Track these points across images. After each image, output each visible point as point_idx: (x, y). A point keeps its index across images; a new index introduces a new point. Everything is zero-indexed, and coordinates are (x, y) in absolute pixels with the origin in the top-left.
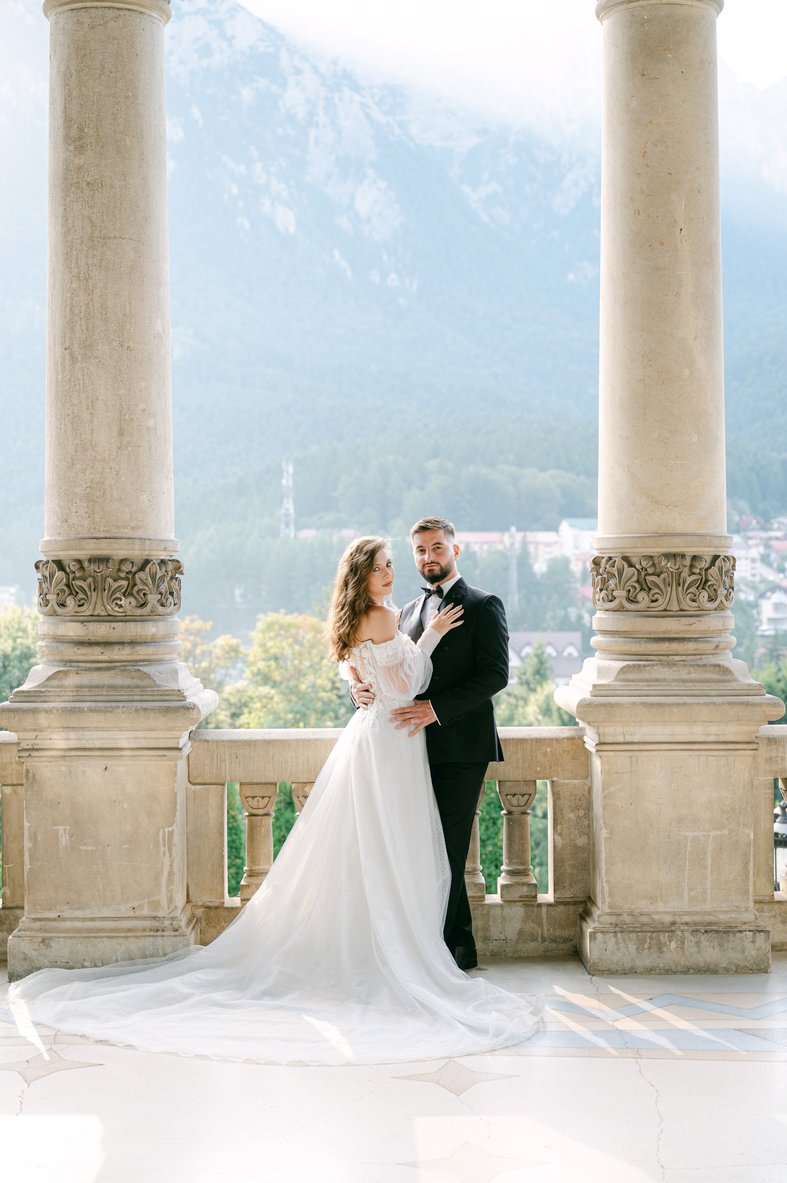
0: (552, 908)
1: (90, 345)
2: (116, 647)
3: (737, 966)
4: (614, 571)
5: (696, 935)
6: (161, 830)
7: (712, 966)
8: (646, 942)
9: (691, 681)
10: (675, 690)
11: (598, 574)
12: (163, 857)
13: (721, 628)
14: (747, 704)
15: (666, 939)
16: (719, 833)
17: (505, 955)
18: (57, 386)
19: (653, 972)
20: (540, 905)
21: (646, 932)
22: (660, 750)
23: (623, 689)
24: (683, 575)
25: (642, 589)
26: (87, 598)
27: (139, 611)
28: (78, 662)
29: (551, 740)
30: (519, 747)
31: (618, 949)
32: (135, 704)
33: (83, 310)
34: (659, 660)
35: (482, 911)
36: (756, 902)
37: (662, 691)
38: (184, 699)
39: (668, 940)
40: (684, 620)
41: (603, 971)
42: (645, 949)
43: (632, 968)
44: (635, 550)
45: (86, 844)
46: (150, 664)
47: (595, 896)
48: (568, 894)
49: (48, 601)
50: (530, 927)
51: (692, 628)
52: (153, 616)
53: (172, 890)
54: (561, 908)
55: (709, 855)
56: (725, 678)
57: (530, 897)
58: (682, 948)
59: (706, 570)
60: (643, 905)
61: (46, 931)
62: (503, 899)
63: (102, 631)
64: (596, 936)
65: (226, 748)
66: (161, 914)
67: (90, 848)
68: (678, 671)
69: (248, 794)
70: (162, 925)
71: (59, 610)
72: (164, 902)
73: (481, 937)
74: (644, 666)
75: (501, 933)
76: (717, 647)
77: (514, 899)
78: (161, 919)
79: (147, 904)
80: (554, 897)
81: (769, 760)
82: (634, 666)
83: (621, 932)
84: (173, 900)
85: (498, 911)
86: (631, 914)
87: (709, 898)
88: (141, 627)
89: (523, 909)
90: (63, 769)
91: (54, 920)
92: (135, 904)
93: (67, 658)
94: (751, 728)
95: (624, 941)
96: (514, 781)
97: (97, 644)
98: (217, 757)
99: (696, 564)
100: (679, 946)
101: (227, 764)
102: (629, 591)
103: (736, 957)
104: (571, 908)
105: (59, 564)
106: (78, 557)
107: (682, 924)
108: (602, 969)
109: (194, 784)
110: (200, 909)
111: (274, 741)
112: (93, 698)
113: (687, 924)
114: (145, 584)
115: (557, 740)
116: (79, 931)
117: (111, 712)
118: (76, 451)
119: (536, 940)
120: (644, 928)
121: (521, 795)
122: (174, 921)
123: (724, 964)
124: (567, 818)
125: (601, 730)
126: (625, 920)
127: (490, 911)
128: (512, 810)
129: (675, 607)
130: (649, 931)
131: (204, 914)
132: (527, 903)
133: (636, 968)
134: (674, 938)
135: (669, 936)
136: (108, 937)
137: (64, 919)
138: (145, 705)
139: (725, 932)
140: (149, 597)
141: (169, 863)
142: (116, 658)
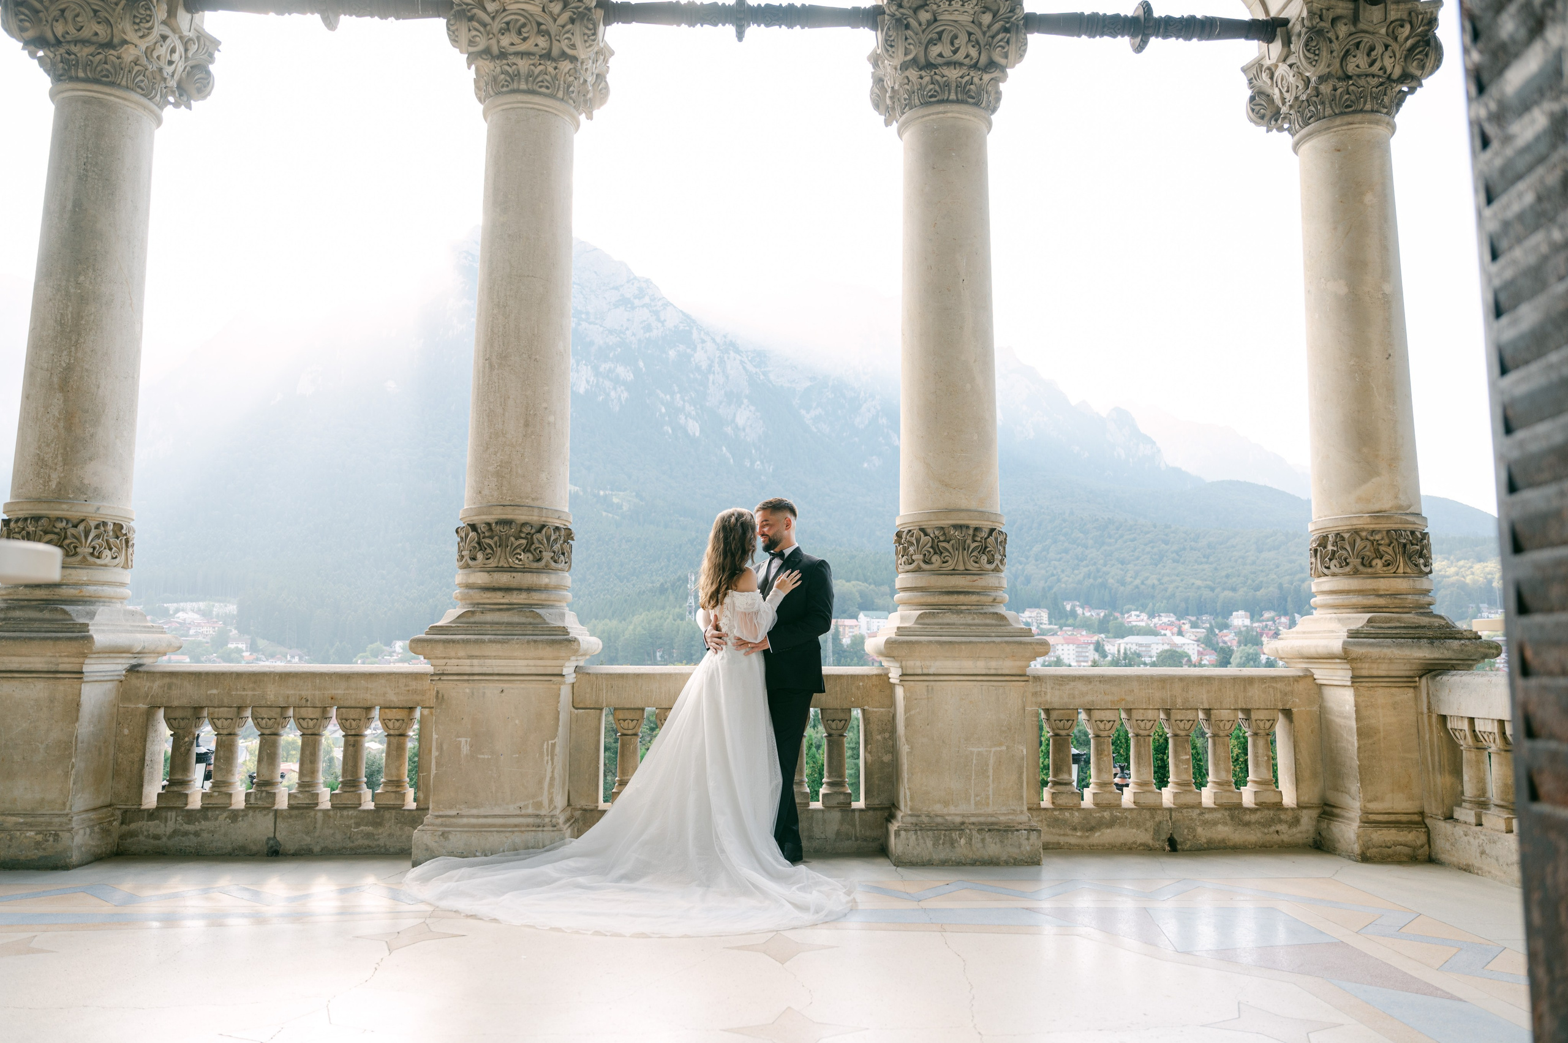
0: (863, 812)
1: (505, 357)
2: (515, 593)
3: (1015, 859)
4: (914, 540)
5: (982, 833)
6: (546, 742)
7: (995, 860)
8: (941, 839)
9: (975, 625)
10: (964, 631)
11: (900, 544)
12: (546, 764)
13: (997, 585)
14: (1021, 643)
15: (958, 836)
16: (998, 749)
17: (826, 851)
18: (478, 389)
19: (946, 864)
20: (854, 810)
21: (940, 830)
22: (951, 681)
23: (921, 630)
24: (968, 542)
25: (935, 553)
26: (494, 553)
27: (535, 565)
28: (484, 604)
29: (863, 676)
30: (838, 682)
31: (918, 845)
32: (527, 637)
33: (501, 330)
36: (1029, 809)
37: (952, 633)
38: (568, 633)
40: (969, 577)
41: (905, 863)
42: (940, 844)
43: (930, 860)
44: (929, 523)
45: (483, 753)
46: (541, 606)
47: (898, 802)
48: (876, 802)
49: (463, 557)
50: (846, 828)
51: (975, 583)
52: (547, 569)
53: (553, 792)
54: (871, 813)
55: (991, 767)
56: (1002, 623)
57: (846, 803)
58: (970, 844)
59: (986, 539)
60: (938, 808)
61: (446, 826)
62: (824, 805)
63: (504, 579)
64: (899, 833)
65: (604, 680)
66: (543, 812)
67: (486, 757)
68: (965, 617)
69: (620, 717)
70: (543, 821)
71: (471, 563)
72: (546, 803)
74: (938, 613)
75: (822, 833)
76: (995, 599)
77: (833, 806)
78: (543, 816)
79: (532, 804)
80: (865, 804)
81: (1035, 694)
82: (930, 613)
83: (921, 830)
84: (555, 802)
85: (820, 815)
86: (928, 816)
87: (991, 803)
88: (536, 577)
89: (840, 813)
90: (467, 690)
91: (453, 817)
92: (522, 804)
93: (476, 601)
94: (1023, 663)
95: (923, 838)
96: (833, 709)
97: (500, 589)
98: (596, 687)
99: (978, 534)
100: (968, 842)
101: (604, 693)
102: (925, 555)
103: (1014, 852)
104: (879, 813)
105: (473, 527)
106: (488, 521)
107: (970, 824)
109: (577, 709)
110: (577, 810)
111: (643, 674)
112: (493, 632)
113: (973, 824)
114: (541, 543)
115: (867, 676)
116: (474, 826)
117: (507, 643)
118: (490, 438)
119: (851, 839)
120: (939, 826)
121: (839, 720)
122: (554, 819)
123: (1004, 857)
124: (876, 739)
125: (904, 663)
126: (924, 820)
127: (813, 815)
128: (832, 733)
129: (961, 567)
130: (943, 830)
131: (580, 814)
132: (844, 808)
133: (933, 860)
134: (964, 836)
135: (959, 833)
136: (497, 831)
137: (462, 816)
138: (535, 638)
139: (1005, 831)
140: (544, 553)
141: (551, 770)
142: (515, 601)
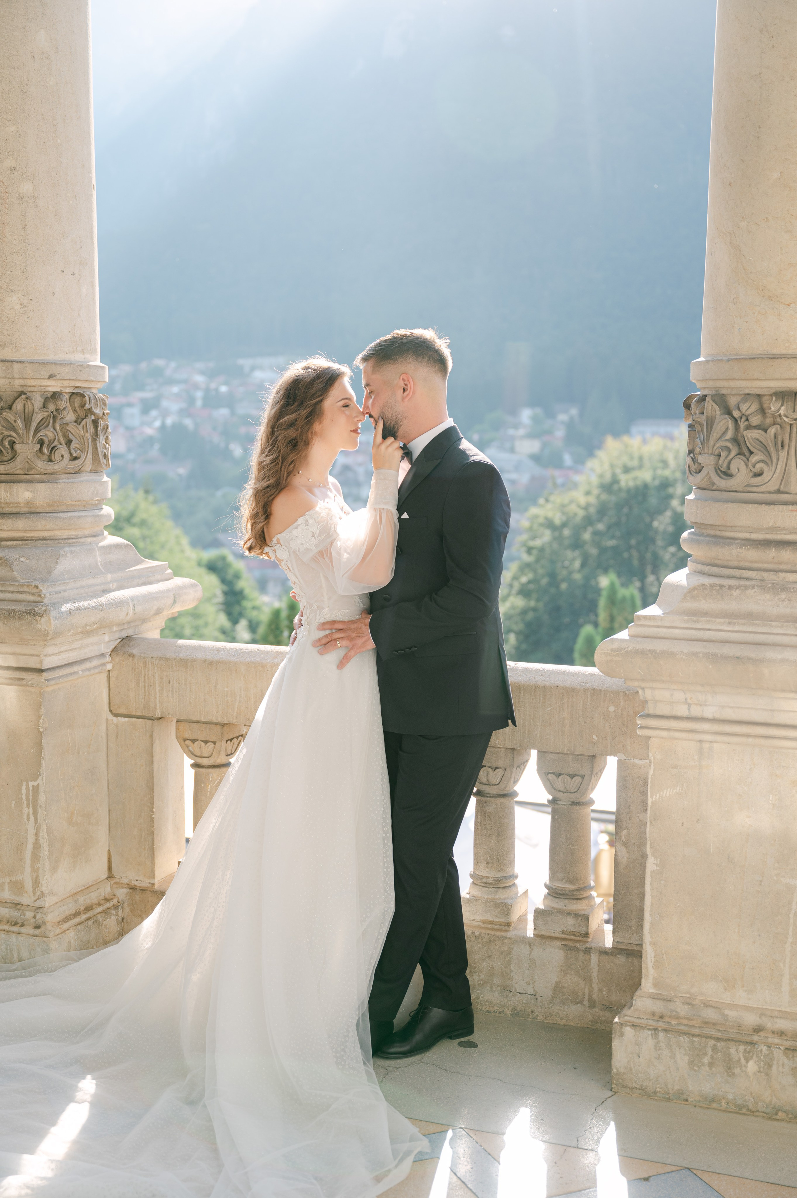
0: (607, 957)
5: (793, 1057)
6: (25, 784)
8: (705, 1054)
10: (778, 634)
12: (27, 822)
15: (741, 1055)
17: (534, 1018)
19: (714, 1105)
20: (588, 951)
21: (706, 1037)
22: (748, 736)
23: (686, 626)
25: (739, 453)
27: (3, 468)
29: (616, 694)
30: (566, 700)
31: (658, 1058)
34: (760, 578)
35: (500, 947)
37: (752, 635)
38: (40, 599)
39: (744, 1057)
41: (632, 1089)
42: (703, 1064)
43: (680, 1093)
44: (732, 384)
46: (23, 544)
48: (634, 939)
50: (573, 980)
52: (28, 474)
53: (38, 868)
54: (621, 959)
57: (577, 934)
58: (767, 1075)
60: (711, 991)
62: (536, 933)
64: (623, 1030)
65: (156, 668)
66: (25, 900)
68: (790, 600)
69: (187, 735)
70: (22, 917)
72: (29, 885)
73: (498, 986)
74: (730, 588)
75: (528, 983)
77: (553, 935)
78: (23, 908)
79: (9, 884)
80: (614, 941)
82: (713, 586)
83: (665, 1031)
84: (39, 883)
85: (524, 950)
86: (688, 1002)
88: (6, 491)
89: (562, 952)
95: (669, 1046)
96: (558, 753)
98: (145, 680)
100: (762, 1069)
101: (157, 691)
102: (721, 456)
107: (773, 1032)
108: (630, 1085)
109: (117, 715)
110: (123, 890)
113: (781, 1034)
114: (13, 428)
115: (625, 694)
119: (581, 1002)
120: (705, 1029)
121: (569, 775)
122: (37, 914)
124: (638, 820)
126: (679, 1010)
127: (512, 949)
128: (558, 797)
129: (792, 488)
130: (711, 1038)
131: (128, 897)
132: (571, 944)
133: (688, 1093)
134: (755, 1057)
135: (745, 1050)
140: (18, 447)
141: (34, 831)
